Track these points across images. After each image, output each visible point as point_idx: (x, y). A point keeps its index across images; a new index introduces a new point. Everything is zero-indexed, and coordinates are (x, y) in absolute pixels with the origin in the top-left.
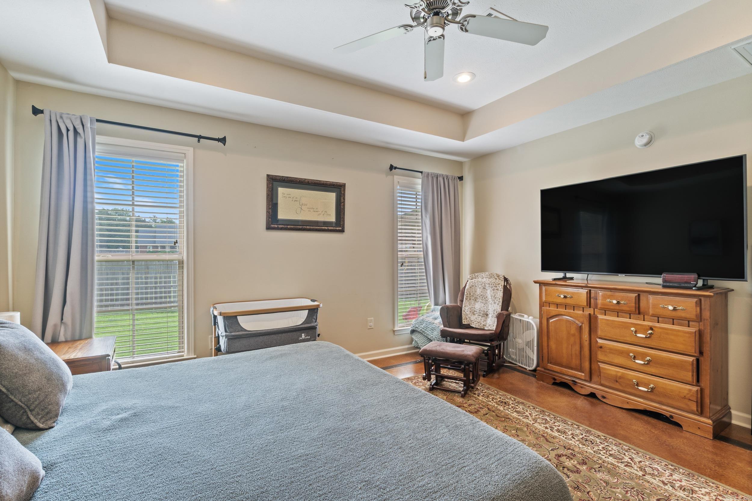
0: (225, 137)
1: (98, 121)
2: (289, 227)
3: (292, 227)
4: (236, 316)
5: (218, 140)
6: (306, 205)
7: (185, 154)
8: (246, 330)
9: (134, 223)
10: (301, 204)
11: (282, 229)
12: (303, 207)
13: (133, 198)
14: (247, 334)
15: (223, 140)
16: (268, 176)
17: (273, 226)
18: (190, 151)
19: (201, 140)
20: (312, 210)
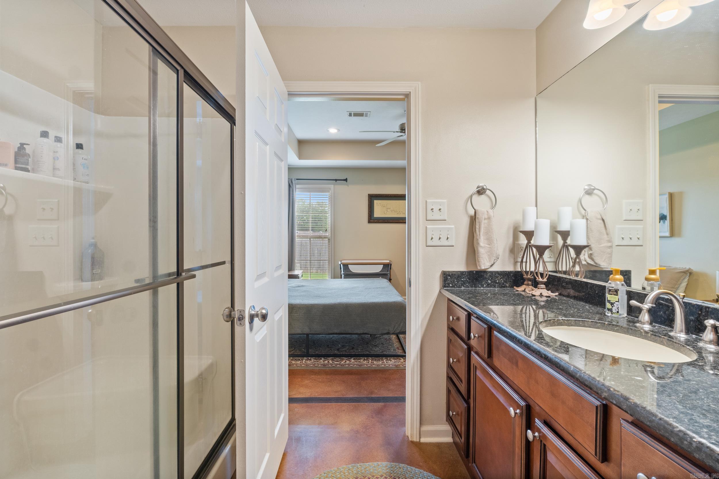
0: (347, 178)
1: (297, 179)
2: (380, 221)
3: (382, 221)
4: (348, 265)
5: (344, 180)
6: (390, 208)
7: (330, 188)
8: (352, 272)
9: (311, 222)
10: (387, 208)
11: (376, 222)
12: (388, 210)
13: (310, 201)
14: (352, 274)
15: (346, 180)
16: (369, 194)
17: (371, 221)
18: (332, 186)
19: (337, 181)
20: (393, 211)
